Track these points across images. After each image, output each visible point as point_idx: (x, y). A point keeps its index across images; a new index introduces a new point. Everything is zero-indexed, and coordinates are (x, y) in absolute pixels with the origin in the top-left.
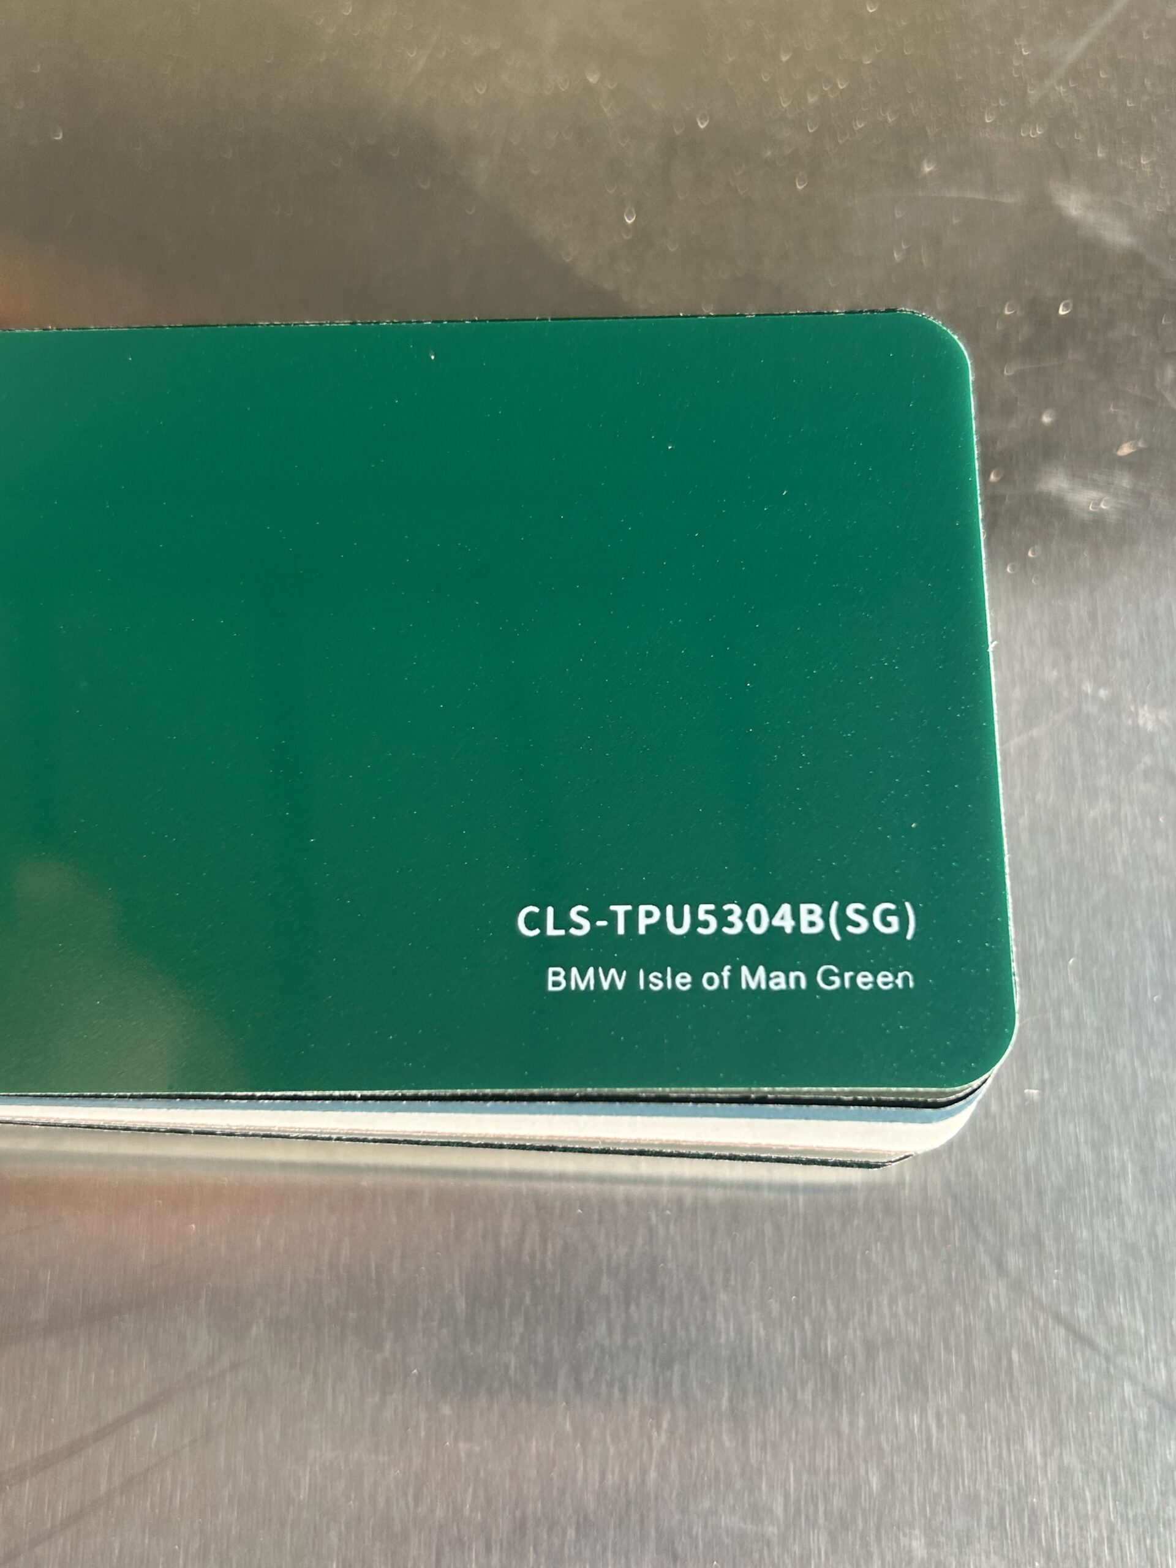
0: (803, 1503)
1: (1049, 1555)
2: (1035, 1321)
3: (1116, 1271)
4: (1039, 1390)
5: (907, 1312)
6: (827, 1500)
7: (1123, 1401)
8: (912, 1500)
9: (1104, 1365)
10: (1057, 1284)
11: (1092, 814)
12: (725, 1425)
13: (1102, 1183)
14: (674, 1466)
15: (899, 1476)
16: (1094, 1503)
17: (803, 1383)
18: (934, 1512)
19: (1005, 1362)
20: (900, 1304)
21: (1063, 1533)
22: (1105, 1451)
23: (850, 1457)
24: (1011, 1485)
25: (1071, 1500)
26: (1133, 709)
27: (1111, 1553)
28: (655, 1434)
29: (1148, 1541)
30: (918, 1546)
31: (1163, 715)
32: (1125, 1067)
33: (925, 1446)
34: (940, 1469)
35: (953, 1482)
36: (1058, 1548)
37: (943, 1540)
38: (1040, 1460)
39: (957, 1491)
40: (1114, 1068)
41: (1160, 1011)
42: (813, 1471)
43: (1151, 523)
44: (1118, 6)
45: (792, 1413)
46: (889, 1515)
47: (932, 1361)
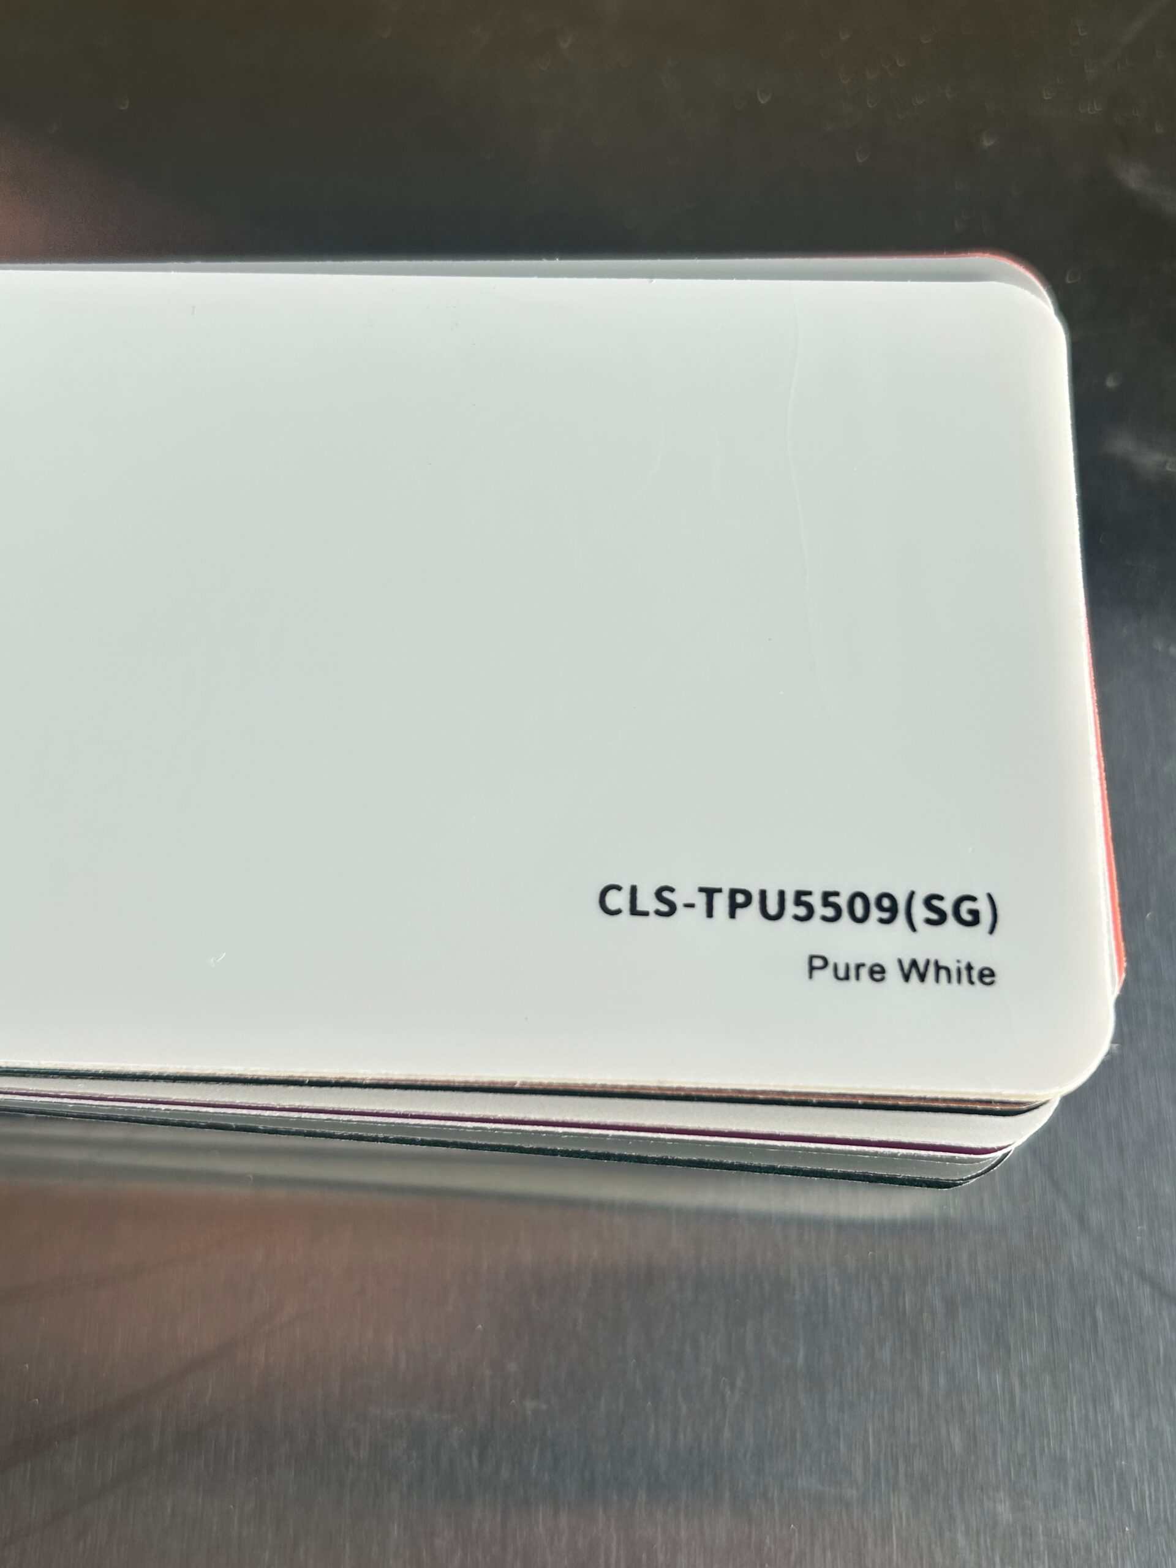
0: (882, 1465)
1: (1140, 1519)
2: (1119, 1278)
4: (1125, 1349)
5: (987, 1268)
6: (908, 1462)
8: (996, 1464)
10: (1141, 1240)
12: (800, 1384)
14: (748, 1426)
15: (981, 1437)
17: (881, 1341)
18: (1018, 1475)
19: (1088, 1321)
20: (980, 1260)
23: (932, 1419)
24: (1098, 1447)
25: (1161, 1464)
28: (728, 1393)
30: (1004, 1510)
33: (1007, 1405)
34: (1024, 1431)
35: (1037, 1444)
36: (1149, 1513)
37: (1029, 1503)
38: (1127, 1423)
39: (1042, 1452)
42: (892, 1432)
45: (870, 1372)
46: (973, 1478)
47: (1014, 1318)
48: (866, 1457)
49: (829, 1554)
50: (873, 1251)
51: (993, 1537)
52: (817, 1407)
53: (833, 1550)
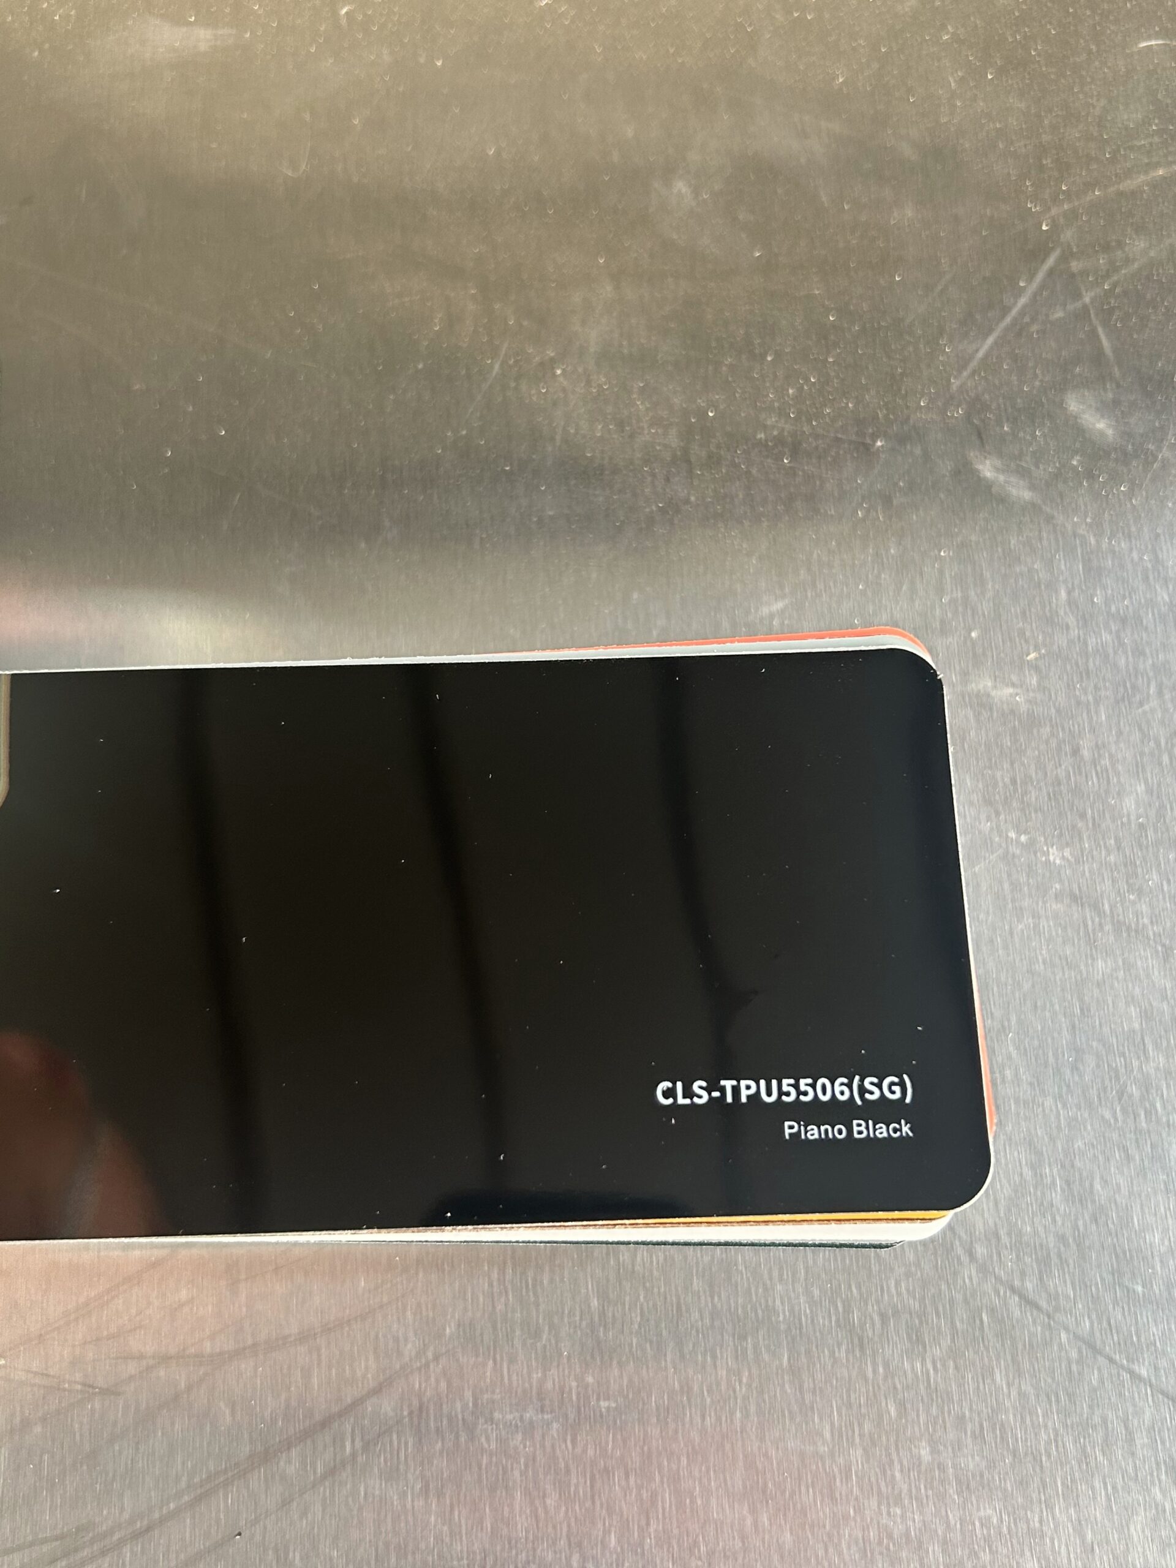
0: (844, 1429)
1: (1015, 1453)
2: (997, 1292)
3: (1052, 1254)
4: (1002, 1340)
5: (908, 1290)
6: (860, 1425)
7: (1060, 1344)
8: (919, 1423)
9: (1046, 1320)
10: (1011, 1265)
11: (1020, 927)
12: (786, 1378)
13: (1039, 1193)
14: (753, 1409)
15: (909, 1406)
16: (1043, 1416)
17: (839, 1345)
18: (934, 1430)
19: (978, 1322)
20: (903, 1285)
21: (1024, 1438)
22: (1050, 1380)
23: (875, 1395)
24: (987, 1407)
25: (1027, 1414)
26: (1045, 849)
27: (1057, 1450)
28: (738, 1387)
29: (1082, 1440)
30: (925, 1453)
31: (1067, 853)
32: (1051, 1110)
33: (925, 1383)
34: (937, 1401)
35: (946, 1408)
36: (1021, 1448)
37: (941, 1448)
38: (1005, 1389)
39: (949, 1412)
40: (1044, 1111)
41: (1074, 1068)
42: (850, 1406)
43: (1053, 711)
44: (1014, 312)
45: (832, 1367)
46: (904, 1433)
47: (927, 1324)
48: (832, 1424)
49: (811, 1490)
50: (831, 1285)
51: (919, 1472)
52: (798, 1393)
53: (813, 1487)
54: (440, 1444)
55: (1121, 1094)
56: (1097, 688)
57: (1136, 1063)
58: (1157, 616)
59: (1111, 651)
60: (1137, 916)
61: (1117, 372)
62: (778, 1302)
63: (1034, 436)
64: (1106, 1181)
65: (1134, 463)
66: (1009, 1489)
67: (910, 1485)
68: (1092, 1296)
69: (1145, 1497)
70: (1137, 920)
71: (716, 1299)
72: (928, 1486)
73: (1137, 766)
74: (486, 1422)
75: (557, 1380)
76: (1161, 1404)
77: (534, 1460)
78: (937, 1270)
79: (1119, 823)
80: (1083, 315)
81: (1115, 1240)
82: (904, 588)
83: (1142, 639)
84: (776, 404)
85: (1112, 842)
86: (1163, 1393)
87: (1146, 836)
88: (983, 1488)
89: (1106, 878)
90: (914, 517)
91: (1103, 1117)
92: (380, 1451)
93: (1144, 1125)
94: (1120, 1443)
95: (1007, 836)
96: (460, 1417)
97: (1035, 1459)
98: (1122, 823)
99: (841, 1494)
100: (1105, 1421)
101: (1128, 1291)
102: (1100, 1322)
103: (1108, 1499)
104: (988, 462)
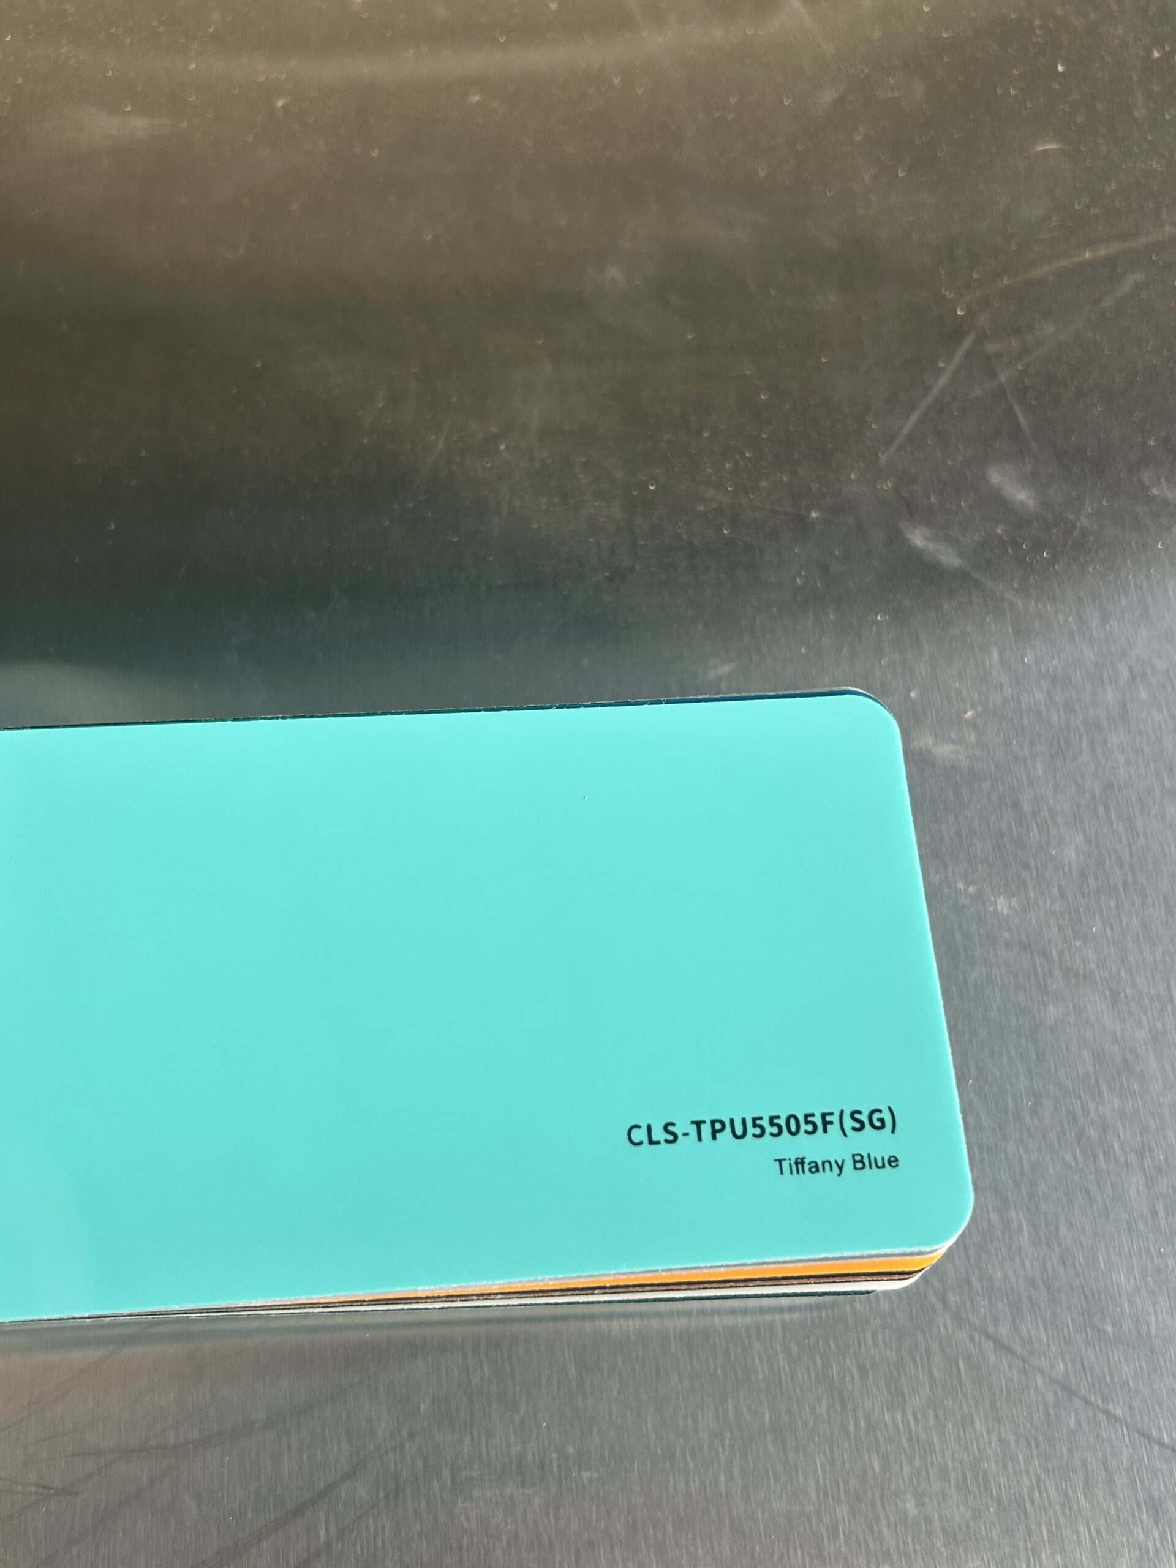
0: (829, 1487)
1: (999, 1502)
2: (972, 1339)
3: (1023, 1299)
4: (980, 1387)
5: (885, 1342)
6: (846, 1483)
7: (1037, 1389)
8: (903, 1476)
9: (1022, 1365)
10: (984, 1312)
12: (768, 1437)
13: (1007, 1238)
14: (736, 1471)
15: (892, 1459)
16: (1025, 1462)
17: (820, 1401)
18: (919, 1483)
19: (955, 1370)
20: (880, 1337)
21: (1006, 1486)
22: (1028, 1425)
23: (858, 1451)
24: (969, 1456)
25: (1009, 1462)
26: (993, 899)
27: (1040, 1496)
28: (721, 1450)
29: (1064, 1484)
30: (911, 1506)
31: (1014, 902)
32: (1014, 1156)
33: (907, 1436)
34: (919, 1451)
35: (929, 1458)
36: (1005, 1497)
37: (927, 1500)
38: (986, 1437)
39: (932, 1464)
40: (1007, 1156)
41: (1034, 1112)
42: (833, 1462)
43: (992, 767)
44: (935, 391)
45: (814, 1423)
46: (889, 1488)
47: (905, 1374)
48: (817, 1481)
49: (799, 1552)
50: (809, 1340)
51: (906, 1526)
52: (781, 1451)
53: (802, 1549)
54: (418, 1526)
55: (1080, 1136)
56: (1032, 744)
57: (1092, 1106)
58: (1084, 674)
59: (1043, 708)
60: (1084, 963)
61: (1034, 447)
62: (757, 1361)
63: (959, 507)
64: (1071, 1223)
65: (1055, 531)
66: (996, 1538)
67: (897, 1540)
68: (1065, 1339)
69: (1128, 1539)
70: (1085, 966)
71: (695, 1360)
72: (916, 1541)
73: (1075, 816)
74: (465, 1500)
75: (537, 1453)
76: (1138, 1443)
77: (517, 1536)
78: (913, 1320)
79: (1061, 872)
80: (1000, 393)
81: (1083, 1282)
82: (845, 651)
83: (1072, 697)
84: (714, 478)
85: (1056, 889)
86: (1139, 1432)
87: (1088, 884)
88: (970, 1539)
89: (1052, 926)
90: (851, 584)
91: (1064, 1159)
92: (356, 1538)
93: (1103, 1165)
94: (1100, 1485)
95: (956, 889)
96: (438, 1496)
97: (1019, 1506)
98: (1064, 872)
99: (829, 1555)
100: (1084, 1462)
101: (1099, 1331)
102: (1074, 1364)
103: (1093, 1543)
104: (917, 532)
